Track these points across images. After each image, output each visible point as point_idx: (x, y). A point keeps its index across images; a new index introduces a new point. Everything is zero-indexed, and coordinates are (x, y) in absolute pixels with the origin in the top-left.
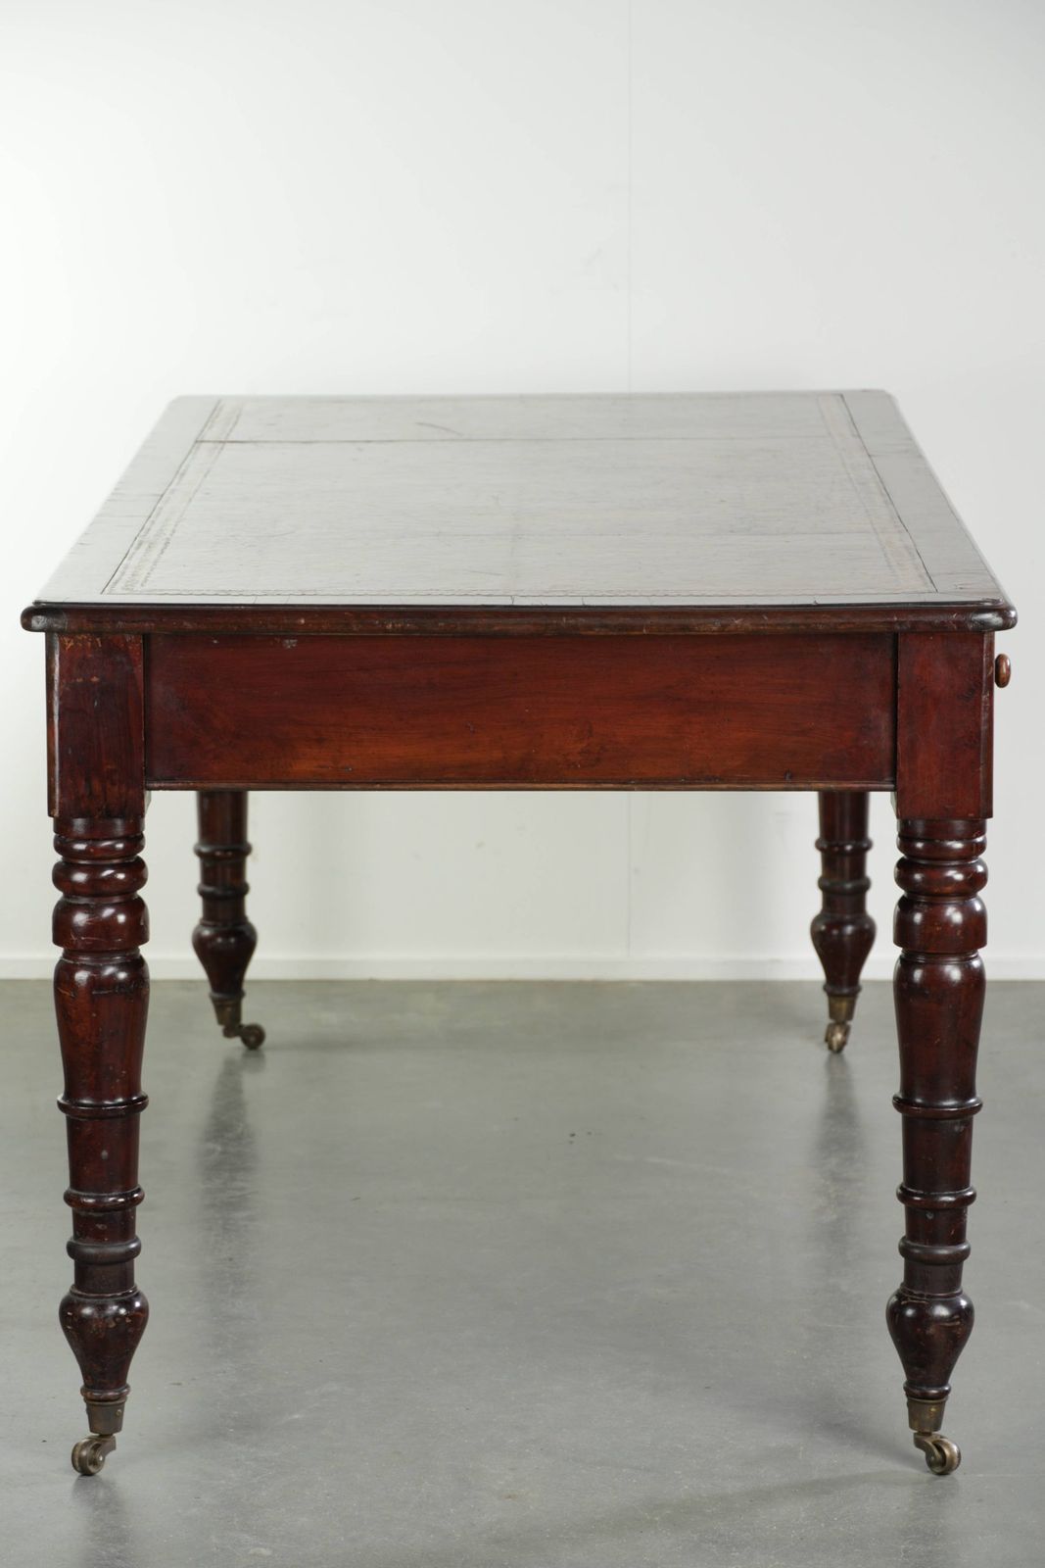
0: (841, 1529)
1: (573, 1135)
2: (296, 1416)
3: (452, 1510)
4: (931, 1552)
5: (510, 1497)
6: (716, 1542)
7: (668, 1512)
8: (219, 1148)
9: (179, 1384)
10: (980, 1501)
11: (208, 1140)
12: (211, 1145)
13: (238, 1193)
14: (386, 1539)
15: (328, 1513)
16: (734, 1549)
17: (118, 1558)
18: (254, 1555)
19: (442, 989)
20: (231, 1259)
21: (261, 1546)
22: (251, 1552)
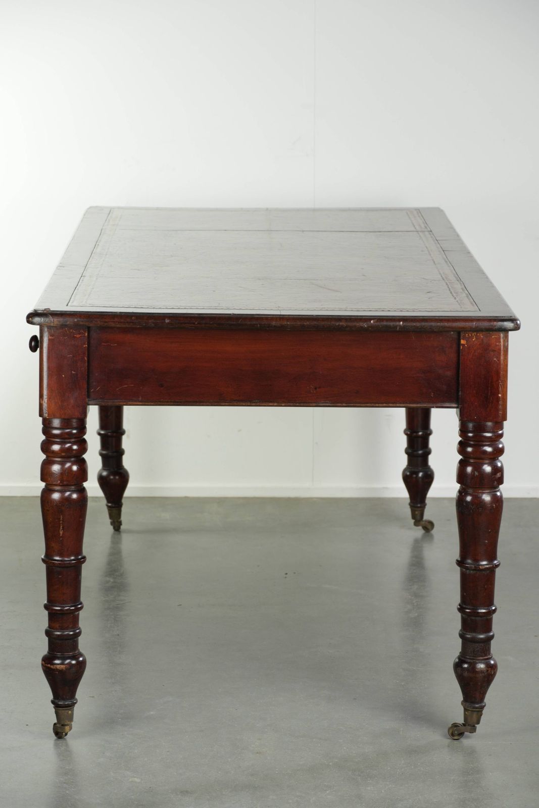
0: (422, 769)
1: (286, 574)
2: (152, 713)
3: (229, 760)
4: (466, 780)
5: (257, 753)
6: (360, 776)
7: (336, 760)
8: (112, 580)
9: (93, 697)
10: (490, 755)
11: (106, 576)
12: (108, 579)
13: (122, 602)
14: (197, 774)
15: (168, 761)
16: (369, 779)
17: (64, 783)
18: (132, 781)
19: (221, 501)
20: (118, 635)
21: (135, 777)
22: (130, 780)
